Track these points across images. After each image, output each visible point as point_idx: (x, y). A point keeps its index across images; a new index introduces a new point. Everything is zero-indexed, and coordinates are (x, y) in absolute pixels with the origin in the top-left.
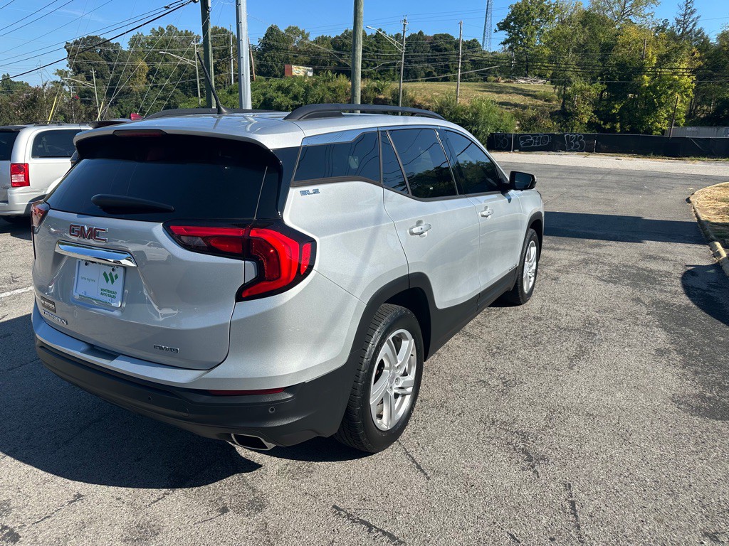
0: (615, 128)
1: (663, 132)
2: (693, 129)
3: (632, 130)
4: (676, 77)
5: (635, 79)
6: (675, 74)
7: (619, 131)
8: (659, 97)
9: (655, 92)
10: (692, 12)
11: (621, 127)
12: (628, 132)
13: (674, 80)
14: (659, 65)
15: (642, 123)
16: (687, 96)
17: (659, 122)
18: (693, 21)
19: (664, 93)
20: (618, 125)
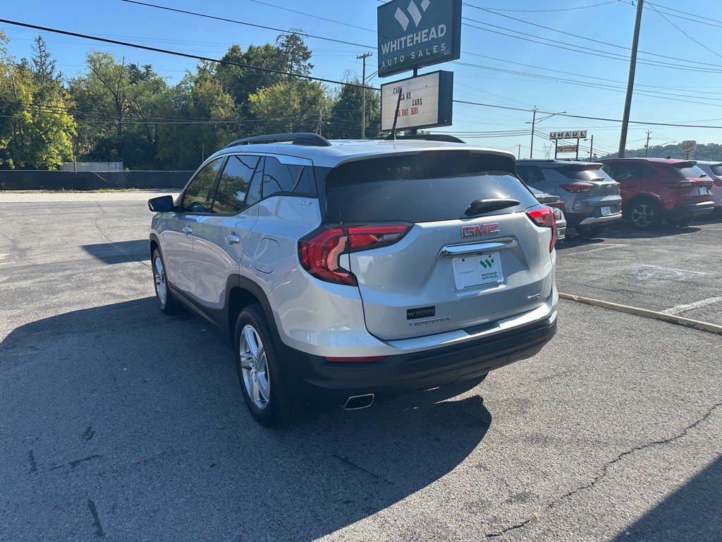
0: (8, 164)
1: (58, 167)
2: (87, 164)
3: (27, 167)
4: (57, 116)
5: (15, 115)
6: (55, 112)
7: (14, 167)
8: (46, 133)
9: (41, 128)
10: (46, 56)
11: (15, 163)
12: (23, 168)
13: (56, 118)
14: (35, 103)
15: (34, 158)
16: (72, 134)
17: (53, 158)
18: (50, 64)
19: (49, 130)
20: (11, 161)
